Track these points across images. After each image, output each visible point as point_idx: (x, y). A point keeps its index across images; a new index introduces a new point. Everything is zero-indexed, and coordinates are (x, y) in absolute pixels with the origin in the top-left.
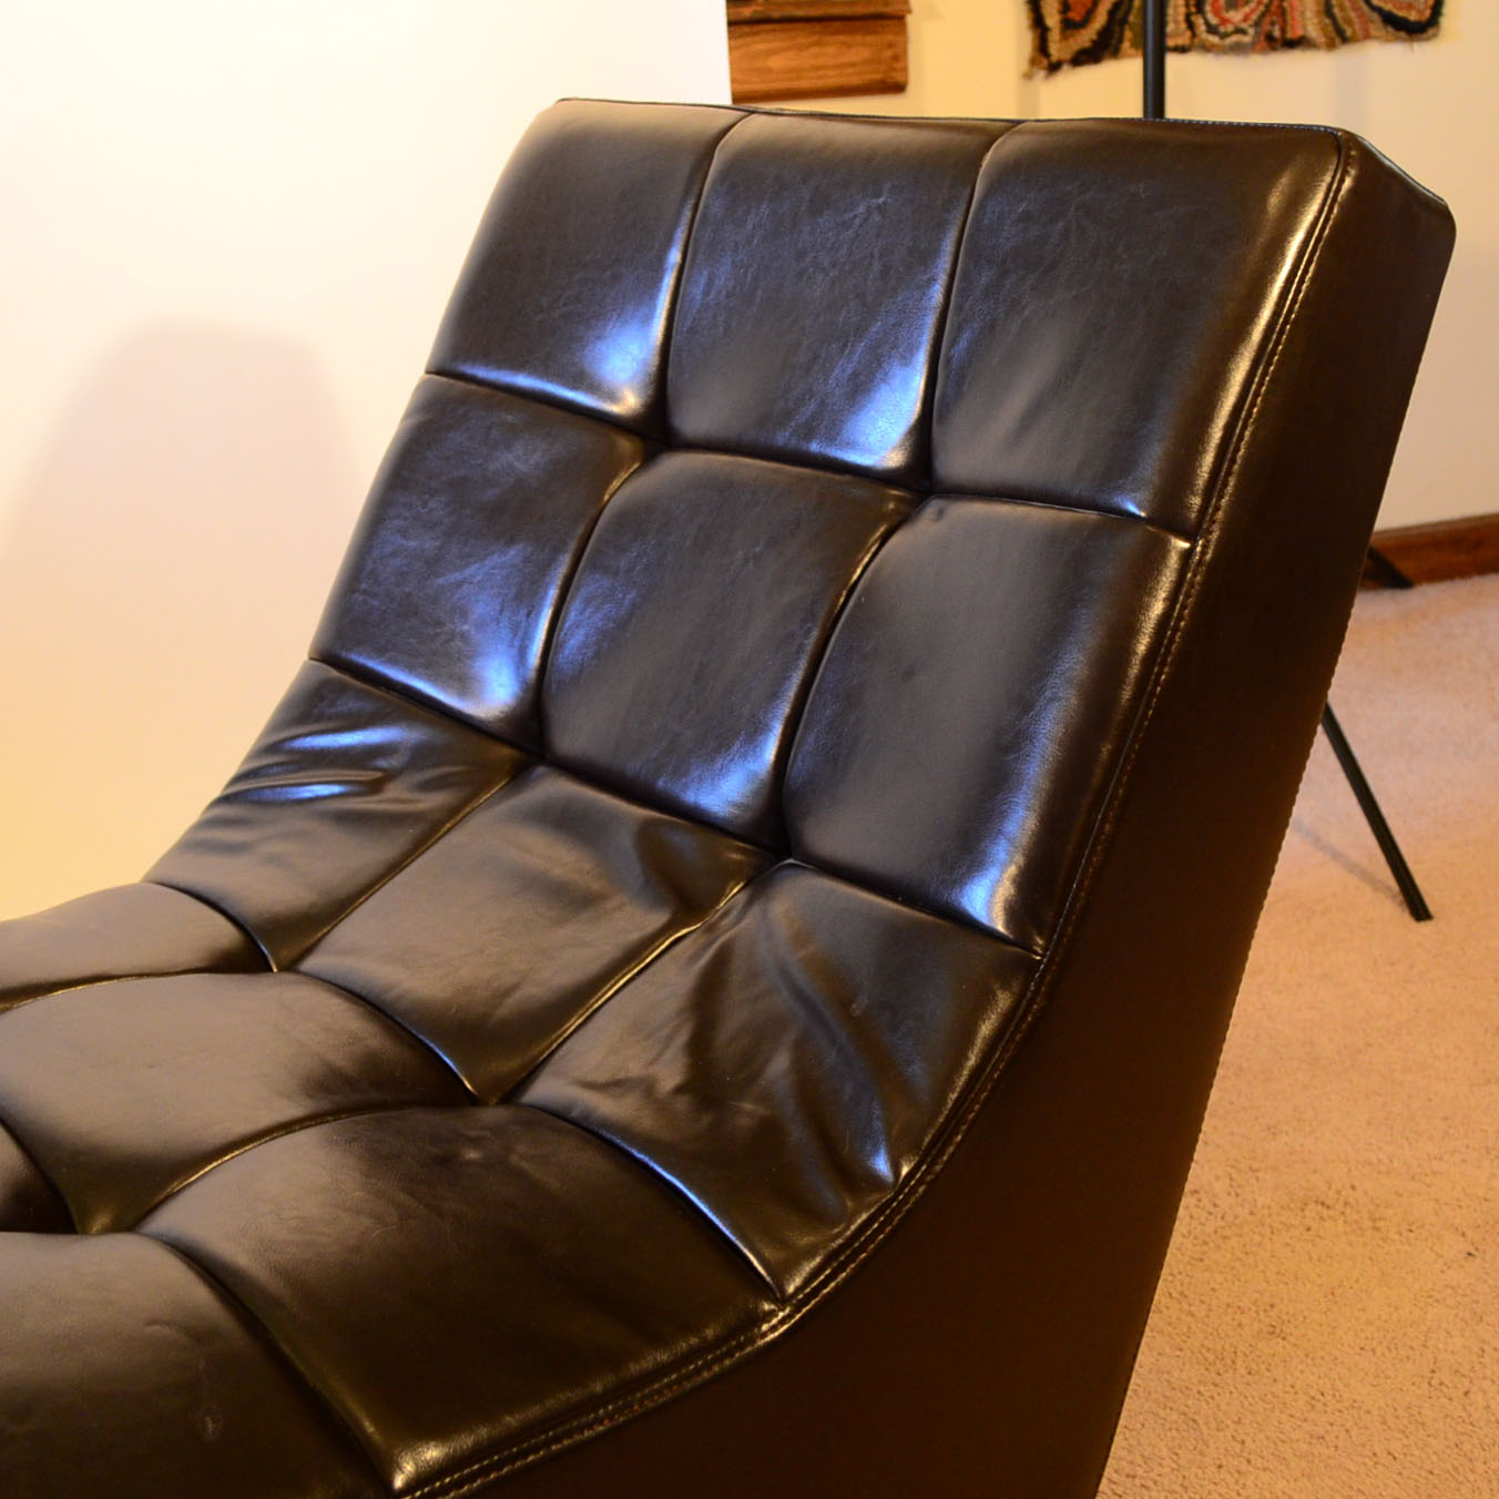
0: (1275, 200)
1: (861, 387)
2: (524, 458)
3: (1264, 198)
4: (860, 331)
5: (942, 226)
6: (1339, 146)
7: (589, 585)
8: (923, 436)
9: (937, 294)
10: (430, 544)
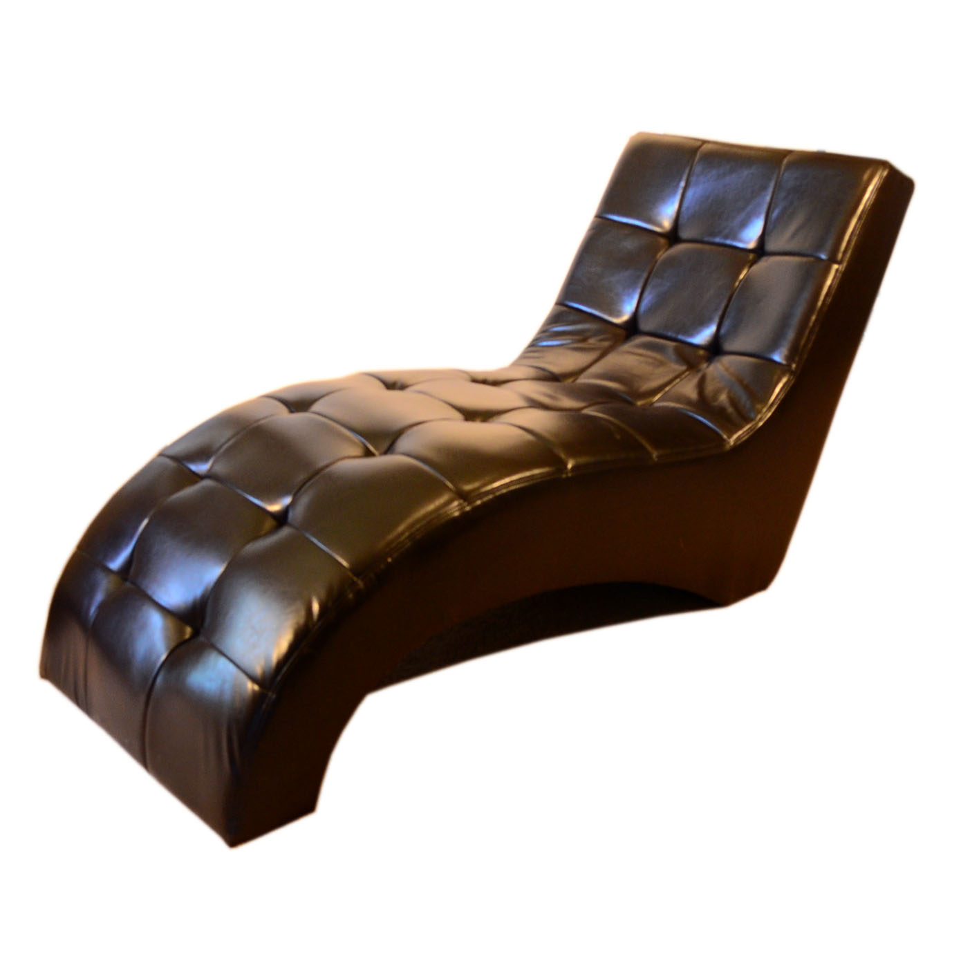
0: (866, 177)
1: (744, 224)
2: (630, 244)
3: (862, 175)
4: (743, 209)
5: (770, 180)
6: (884, 164)
7: (653, 282)
8: (762, 240)
9: (768, 198)
10: (599, 269)
